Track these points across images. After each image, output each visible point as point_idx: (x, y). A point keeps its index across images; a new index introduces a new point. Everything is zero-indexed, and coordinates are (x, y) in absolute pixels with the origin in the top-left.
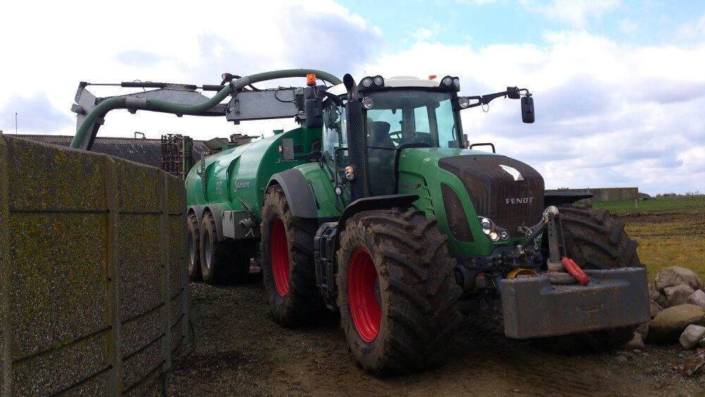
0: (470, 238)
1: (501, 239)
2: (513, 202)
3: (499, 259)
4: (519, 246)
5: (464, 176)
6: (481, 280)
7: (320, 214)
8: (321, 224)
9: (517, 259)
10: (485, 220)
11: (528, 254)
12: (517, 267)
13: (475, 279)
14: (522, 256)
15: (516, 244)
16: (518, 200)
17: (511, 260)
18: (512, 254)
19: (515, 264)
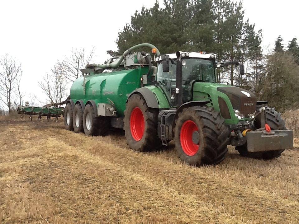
0: (230, 118)
1: (242, 119)
2: (247, 105)
3: (241, 126)
4: (248, 121)
5: (228, 94)
6: (233, 133)
7: (160, 107)
8: (160, 111)
9: (247, 126)
10: (237, 111)
11: (250, 124)
12: (246, 129)
13: (230, 133)
14: (248, 125)
15: (246, 120)
16: (248, 104)
17: (245, 126)
18: (245, 123)
19: (246, 127)
